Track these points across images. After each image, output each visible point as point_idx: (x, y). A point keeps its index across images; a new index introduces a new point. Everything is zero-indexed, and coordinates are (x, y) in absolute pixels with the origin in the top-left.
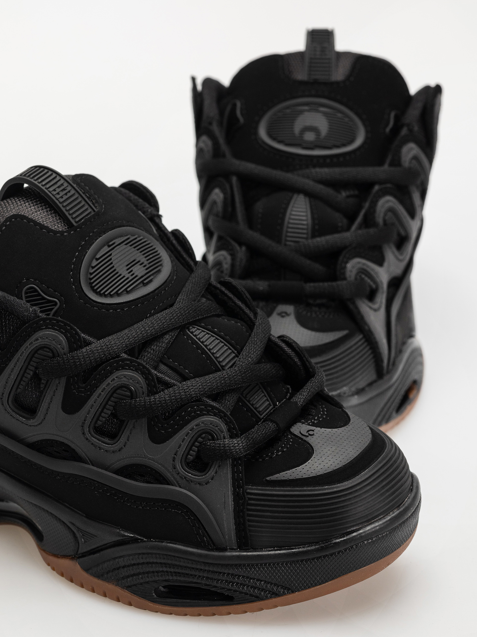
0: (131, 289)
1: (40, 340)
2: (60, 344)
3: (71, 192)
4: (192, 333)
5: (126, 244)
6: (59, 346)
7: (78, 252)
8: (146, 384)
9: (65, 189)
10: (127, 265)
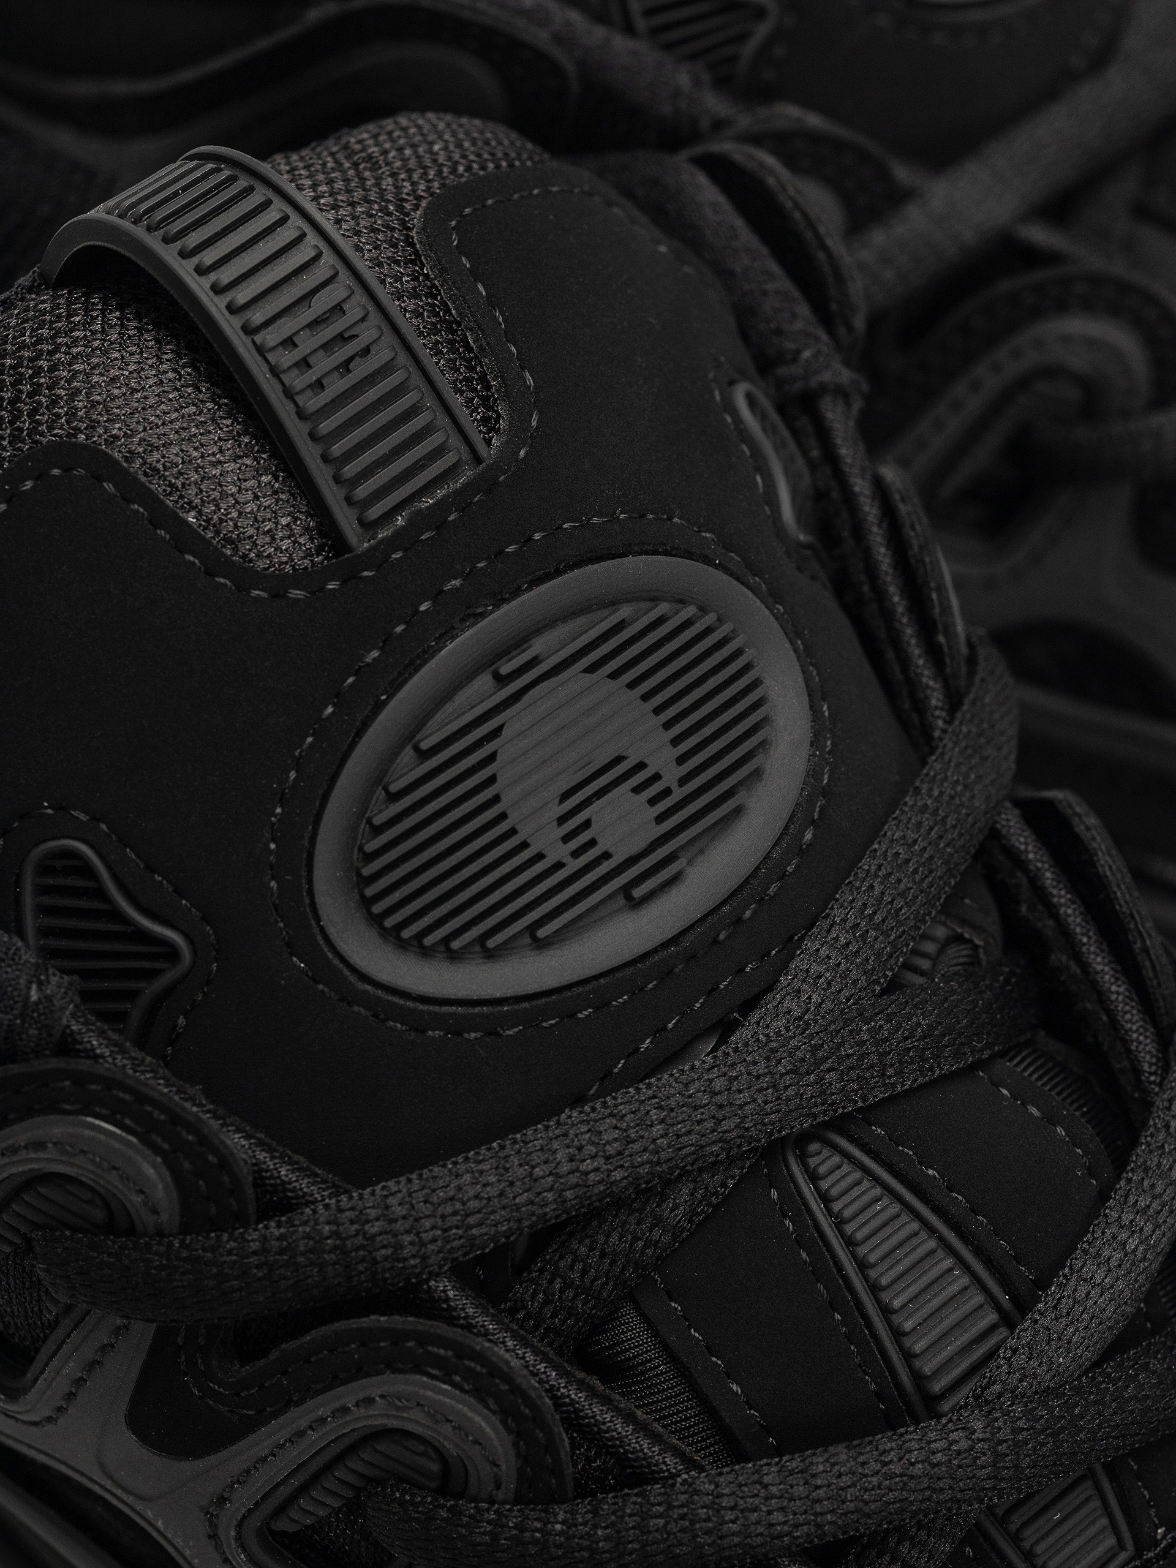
0: (557, 932)
1: (51, 1153)
2: (142, 1192)
3: (373, 352)
4: (814, 1177)
5: (591, 669)
6: (138, 1199)
7: (334, 705)
8: (518, 1455)
9: (346, 335)
10: (565, 796)
